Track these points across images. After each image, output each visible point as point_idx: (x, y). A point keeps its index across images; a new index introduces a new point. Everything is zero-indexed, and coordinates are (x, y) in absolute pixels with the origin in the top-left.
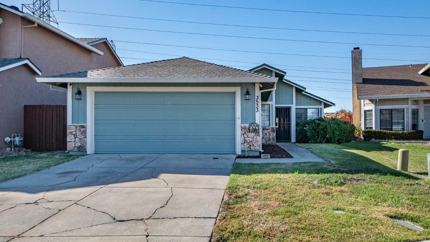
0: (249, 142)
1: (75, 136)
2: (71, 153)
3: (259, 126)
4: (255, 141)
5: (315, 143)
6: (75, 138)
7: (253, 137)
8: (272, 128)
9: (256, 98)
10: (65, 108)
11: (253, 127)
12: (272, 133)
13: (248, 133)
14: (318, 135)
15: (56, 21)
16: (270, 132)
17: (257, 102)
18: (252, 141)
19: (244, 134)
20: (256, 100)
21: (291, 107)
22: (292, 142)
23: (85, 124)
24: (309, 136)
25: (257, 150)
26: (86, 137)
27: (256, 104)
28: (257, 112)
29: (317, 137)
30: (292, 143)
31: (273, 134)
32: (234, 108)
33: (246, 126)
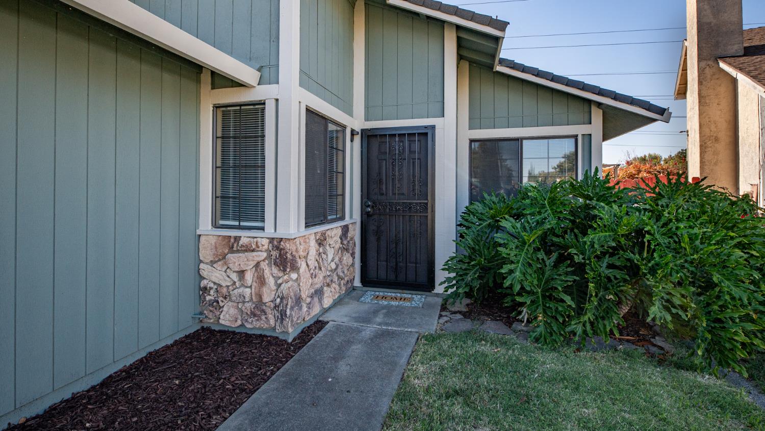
8: (271, 240)
12: (275, 270)
14: (580, 292)
16: (264, 265)
24: (517, 288)
29: (568, 299)
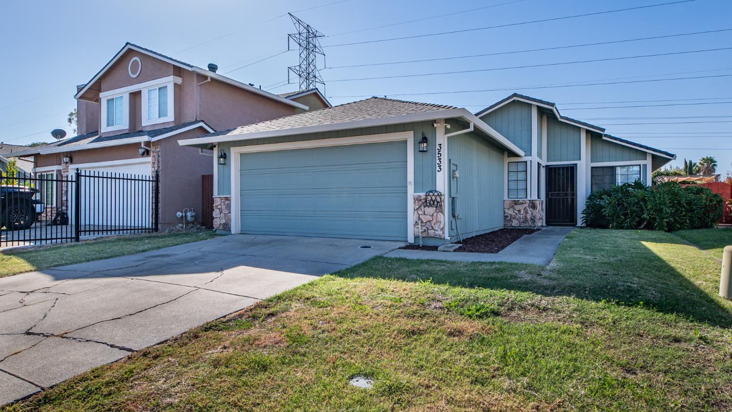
0: (426, 222)
1: (221, 210)
2: (218, 232)
3: (441, 195)
4: (434, 221)
5: (618, 229)
6: (220, 214)
7: (433, 215)
8: (530, 201)
9: (438, 147)
10: (211, 176)
11: (431, 197)
12: (531, 209)
13: (424, 207)
15: (321, 80)
17: (439, 155)
18: (430, 221)
19: (418, 208)
20: (437, 151)
21: (576, 164)
22: (577, 225)
23: (229, 196)
25: (438, 236)
26: (230, 212)
27: (437, 158)
28: (438, 171)
29: (623, 217)
30: (578, 227)
31: (531, 212)
32: (405, 166)
33: (420, 196)
